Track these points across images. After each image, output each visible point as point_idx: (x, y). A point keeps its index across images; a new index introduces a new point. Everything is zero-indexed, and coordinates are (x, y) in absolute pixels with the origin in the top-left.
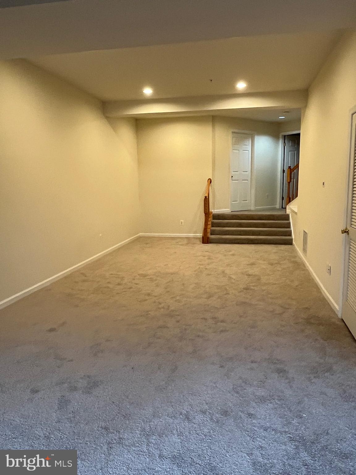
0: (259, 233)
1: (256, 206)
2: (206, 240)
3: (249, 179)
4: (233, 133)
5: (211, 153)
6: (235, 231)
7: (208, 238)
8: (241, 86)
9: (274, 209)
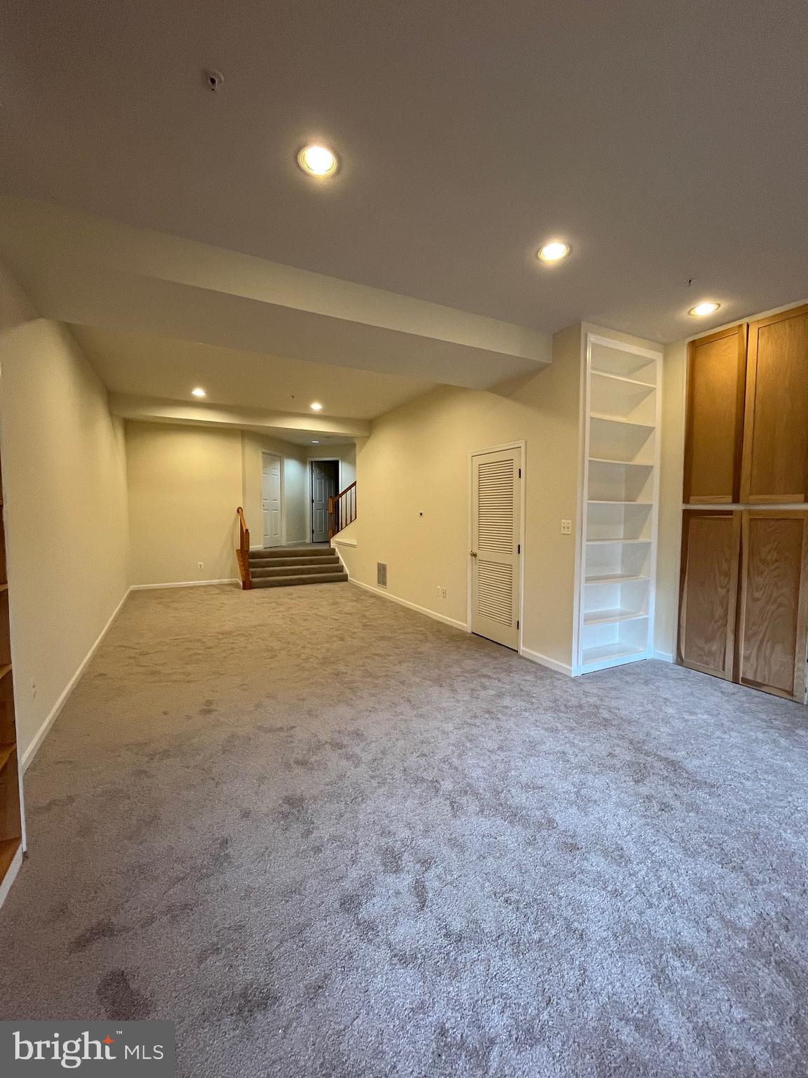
0: (309, 572)
1: (288, 541)
2: (247, 586)
3: (279, 509)
4: (263, 453)
5: (241, 476)
6: (281, 570)
7: (251, 582)
8: (316, 407)
9: (305, 544)
